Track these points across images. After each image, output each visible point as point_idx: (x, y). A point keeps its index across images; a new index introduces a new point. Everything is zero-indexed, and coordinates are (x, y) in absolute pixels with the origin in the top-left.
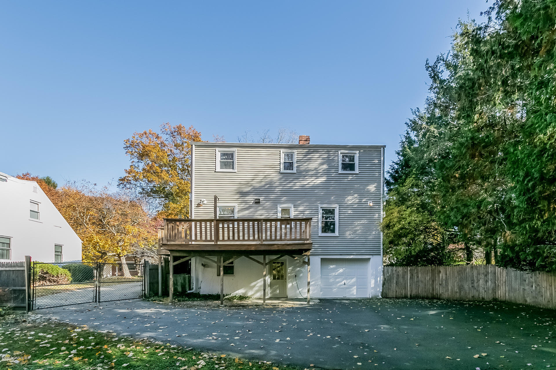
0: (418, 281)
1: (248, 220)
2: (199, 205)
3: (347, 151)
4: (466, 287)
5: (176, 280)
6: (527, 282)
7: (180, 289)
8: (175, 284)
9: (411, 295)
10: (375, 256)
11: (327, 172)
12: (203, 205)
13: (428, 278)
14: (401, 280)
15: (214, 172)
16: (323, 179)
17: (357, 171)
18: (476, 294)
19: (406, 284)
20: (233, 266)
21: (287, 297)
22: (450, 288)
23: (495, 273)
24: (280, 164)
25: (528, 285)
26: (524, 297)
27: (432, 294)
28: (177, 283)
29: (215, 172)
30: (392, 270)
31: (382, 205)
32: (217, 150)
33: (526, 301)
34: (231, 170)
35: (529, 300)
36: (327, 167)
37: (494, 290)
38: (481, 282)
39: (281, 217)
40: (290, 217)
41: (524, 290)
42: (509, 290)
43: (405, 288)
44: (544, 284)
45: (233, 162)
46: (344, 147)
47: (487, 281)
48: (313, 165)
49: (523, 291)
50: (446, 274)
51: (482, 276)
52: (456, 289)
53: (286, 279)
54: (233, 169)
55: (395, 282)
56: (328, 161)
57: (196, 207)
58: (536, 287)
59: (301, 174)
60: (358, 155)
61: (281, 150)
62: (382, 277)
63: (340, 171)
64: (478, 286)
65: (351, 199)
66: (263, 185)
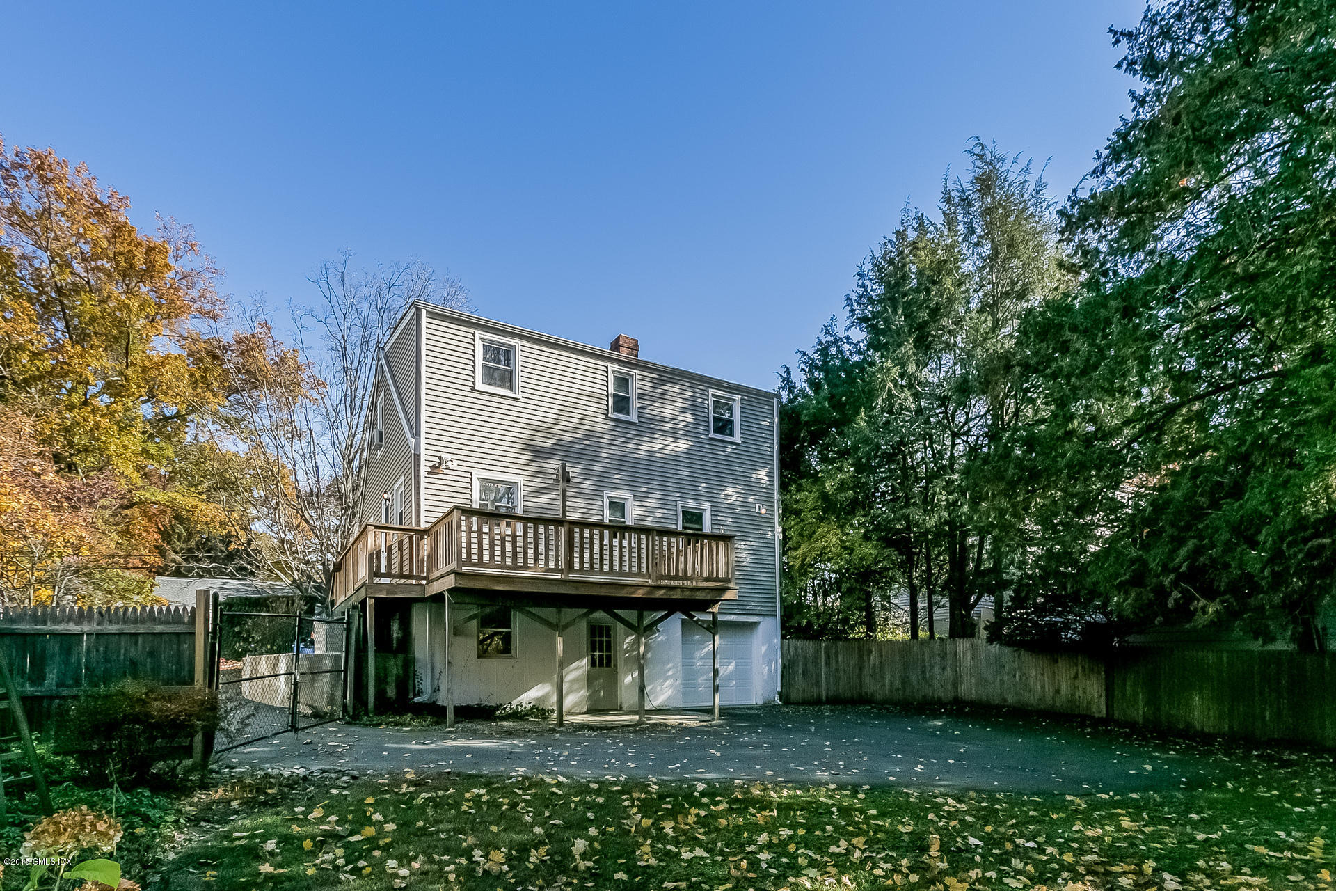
0: (837, 670)
1: (547, 521)
2: (435, 469)
3: (722, 394)
4: (913, 679)
5: (385, 669)
6: (1007, 668)
7: (391, 692)
8: (381, 680)
9: (827, 697)
10: (766, 618)
11: (691, 432)
12: (446, 472)
13: (853, 663)
14: (810, 667)
15: (469, 389)
16: (684, 445)
17: (738, 437)
18: (929, 692)
19: (818, 675)
20: (510, 633)
21: (621, 707)
22: (887, 681)
23: (956, 654)
24: (607, 396)
25: (1008, 674)
26: (1002, 694)
27: (860, 694)
28: (386, 676)
29: (473, 389)
30: (796, 648)
31: (776, 514)
32: (477, 335)
33: (1005, 700)
34: (506, 392)
35: (1010, 699)
36: (692, 421)
37: (955, 685)
38: (936, 670)
39: (610, 521)
40: (625, 522)
41: (1002, 682)
42: (977, 684)
43: (818, 683)
44: (1033, 672)
45: (511, 372)
46: (719, 384)
47: (944, 669)
48: (669, 410)
49: (1001, 685)
50: (881, 656)
51: (937, 660)
52: (898, 683)
53: (616, 666)
54: (511, 389)
55: (801, 671)
56: (694, 407)
57: (429, 473)
58: (1020, 677)
59: (648, 426)
60: (738, 404)
61: (610, 365)
62: (780, 661)
63: (712, 435)
64: (932, 676)
65: (731, 494)
66: (575, 440)
